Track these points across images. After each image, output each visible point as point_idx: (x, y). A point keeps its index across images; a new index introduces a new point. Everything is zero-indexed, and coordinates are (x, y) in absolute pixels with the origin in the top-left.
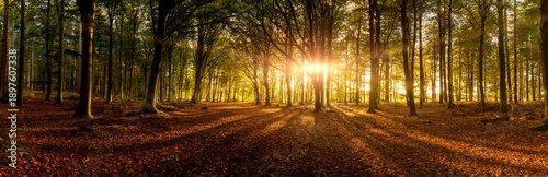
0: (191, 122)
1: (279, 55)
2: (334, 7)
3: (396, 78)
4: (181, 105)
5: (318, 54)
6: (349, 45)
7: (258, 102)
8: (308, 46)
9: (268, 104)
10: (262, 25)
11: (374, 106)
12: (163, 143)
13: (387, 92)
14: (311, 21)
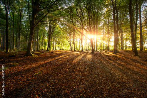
0: (47, 58)
1: (78, 33)
2: (98, 12)
3: (126, 39)
4: (43, 52)
5: (92, 32)
6: (104, 27)
7: (71, 50)
8: (89, 29)
9: (75, 50)
10: (72, 22)
11: (115, 51)
12: (35, 67)
13: (122, 46)
14: (90, 19)
